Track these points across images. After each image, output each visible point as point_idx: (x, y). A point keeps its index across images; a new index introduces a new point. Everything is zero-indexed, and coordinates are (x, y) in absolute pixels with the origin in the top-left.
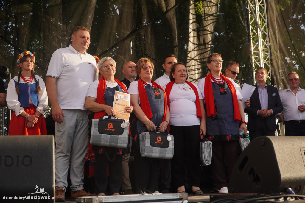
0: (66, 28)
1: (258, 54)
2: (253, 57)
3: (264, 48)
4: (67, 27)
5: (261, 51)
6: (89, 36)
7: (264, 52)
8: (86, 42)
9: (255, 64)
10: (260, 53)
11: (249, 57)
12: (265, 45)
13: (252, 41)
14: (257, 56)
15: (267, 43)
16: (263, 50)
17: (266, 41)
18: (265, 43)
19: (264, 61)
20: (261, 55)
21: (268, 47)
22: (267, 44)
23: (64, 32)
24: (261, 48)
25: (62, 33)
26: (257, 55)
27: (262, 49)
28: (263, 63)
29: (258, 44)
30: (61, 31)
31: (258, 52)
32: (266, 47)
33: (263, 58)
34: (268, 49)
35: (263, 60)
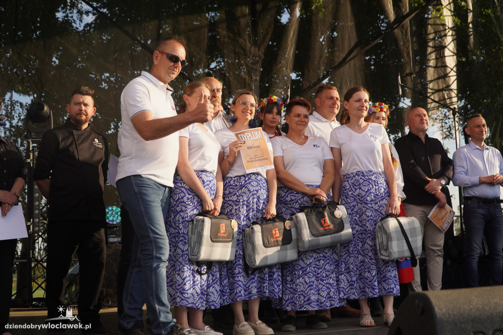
0: (257, 51)
4: (259, 50)
6: (338, 96)
8: (335, 104)
23: (255, 57)
25: (253, 59)
30: (251, 56)
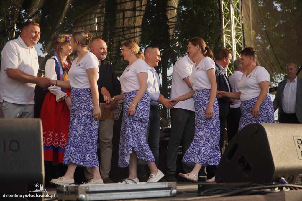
1: (230, 33)
2: (224, 36)
3: (236, 27)
5: (233, 30)
7: (236, 30)
9: (226, 44)
10: (233, 31)
11: (220, 35)
12: (238, 23)
13: (223, 18)
14: (230, 36)
15: (239, 21)
16: (236, 29)
17: (238, 18)
18: (238, 21)
19: (236, 41)
20: (234, 34)
21: (241, 25)
22: (240, 23)
24: (233, 26)
26: (228, 34)
27: (234, 28)
28: (235, 43)
29: (230, 22)
31: (230, 31)
32: (238, 25)
33: (235, 37)
34: (241, 28)
35: (235, 39)
